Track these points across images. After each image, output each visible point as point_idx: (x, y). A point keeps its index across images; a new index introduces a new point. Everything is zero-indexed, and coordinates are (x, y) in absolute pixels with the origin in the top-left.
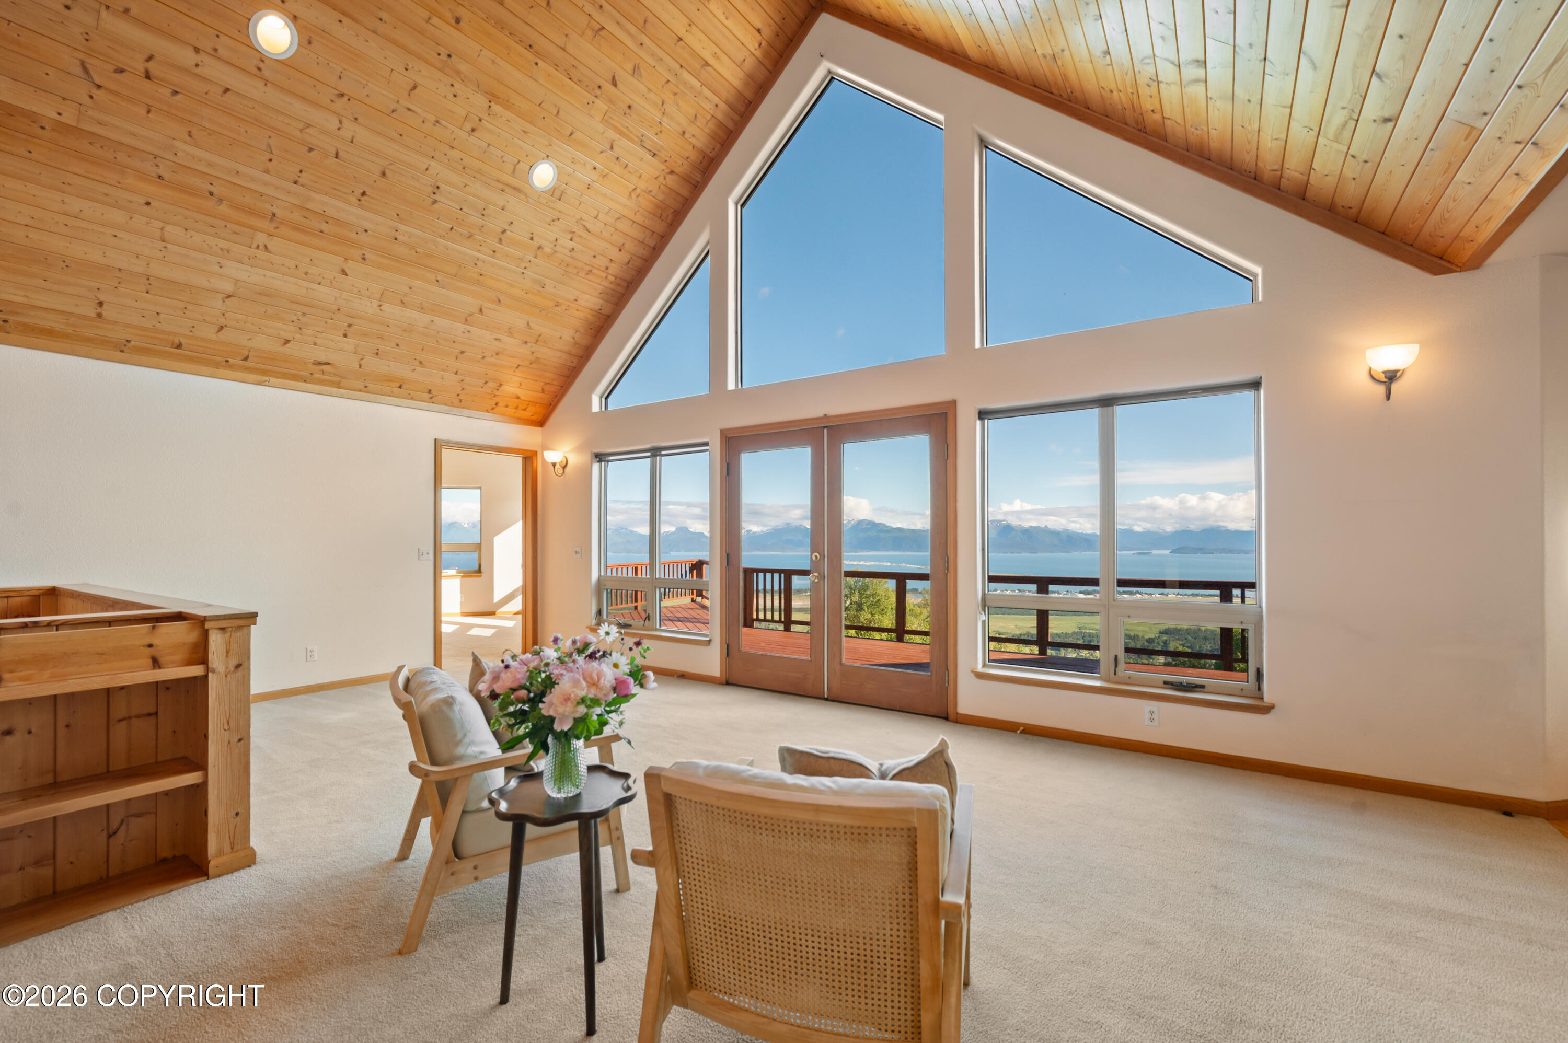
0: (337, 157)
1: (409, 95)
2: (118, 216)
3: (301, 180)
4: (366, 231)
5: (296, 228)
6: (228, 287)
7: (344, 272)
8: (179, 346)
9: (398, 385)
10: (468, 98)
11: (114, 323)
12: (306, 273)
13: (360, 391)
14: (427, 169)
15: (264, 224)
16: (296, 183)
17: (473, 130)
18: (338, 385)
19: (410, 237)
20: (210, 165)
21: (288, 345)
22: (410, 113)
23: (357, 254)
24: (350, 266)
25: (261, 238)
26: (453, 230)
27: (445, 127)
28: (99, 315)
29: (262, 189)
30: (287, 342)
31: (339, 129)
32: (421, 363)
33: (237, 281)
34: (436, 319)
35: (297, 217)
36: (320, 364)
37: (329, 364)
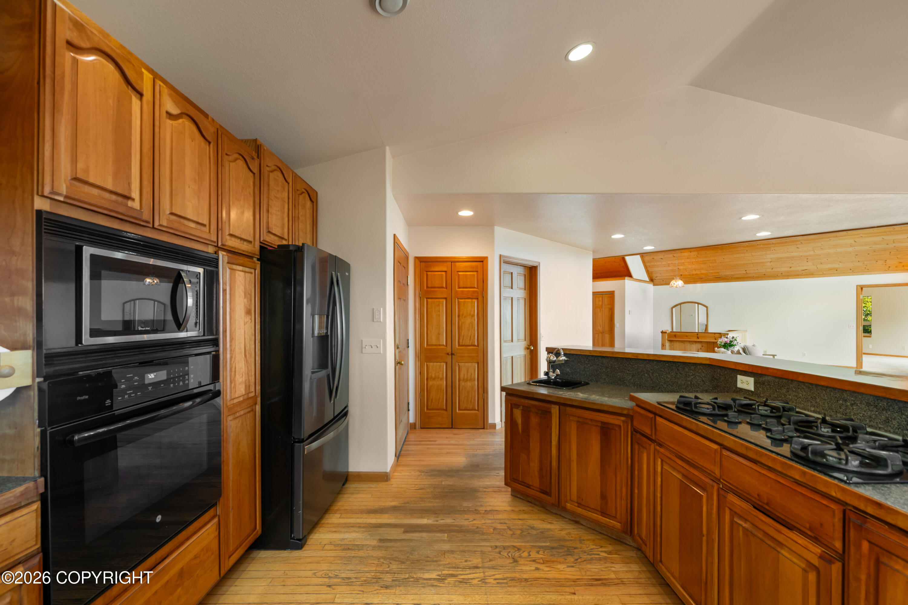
2: (743, 255)
5: (779, 243)
6: (770, 260)
7: (798, 248)
8: (765, 275)
9: (836, 270)
11: (750, 274)
13: (822, 274)
15: (772, 245)
18: (813, 274)
23: (799, 243)
24: (798, 246)
25: (772, 248)
28: (746, 273)
30: (791, 267)
32: (840, 262)
33: (771, 258)
34: (838, 249)
35: (778, 241)
36: (804, 270)
37: (806, 270)
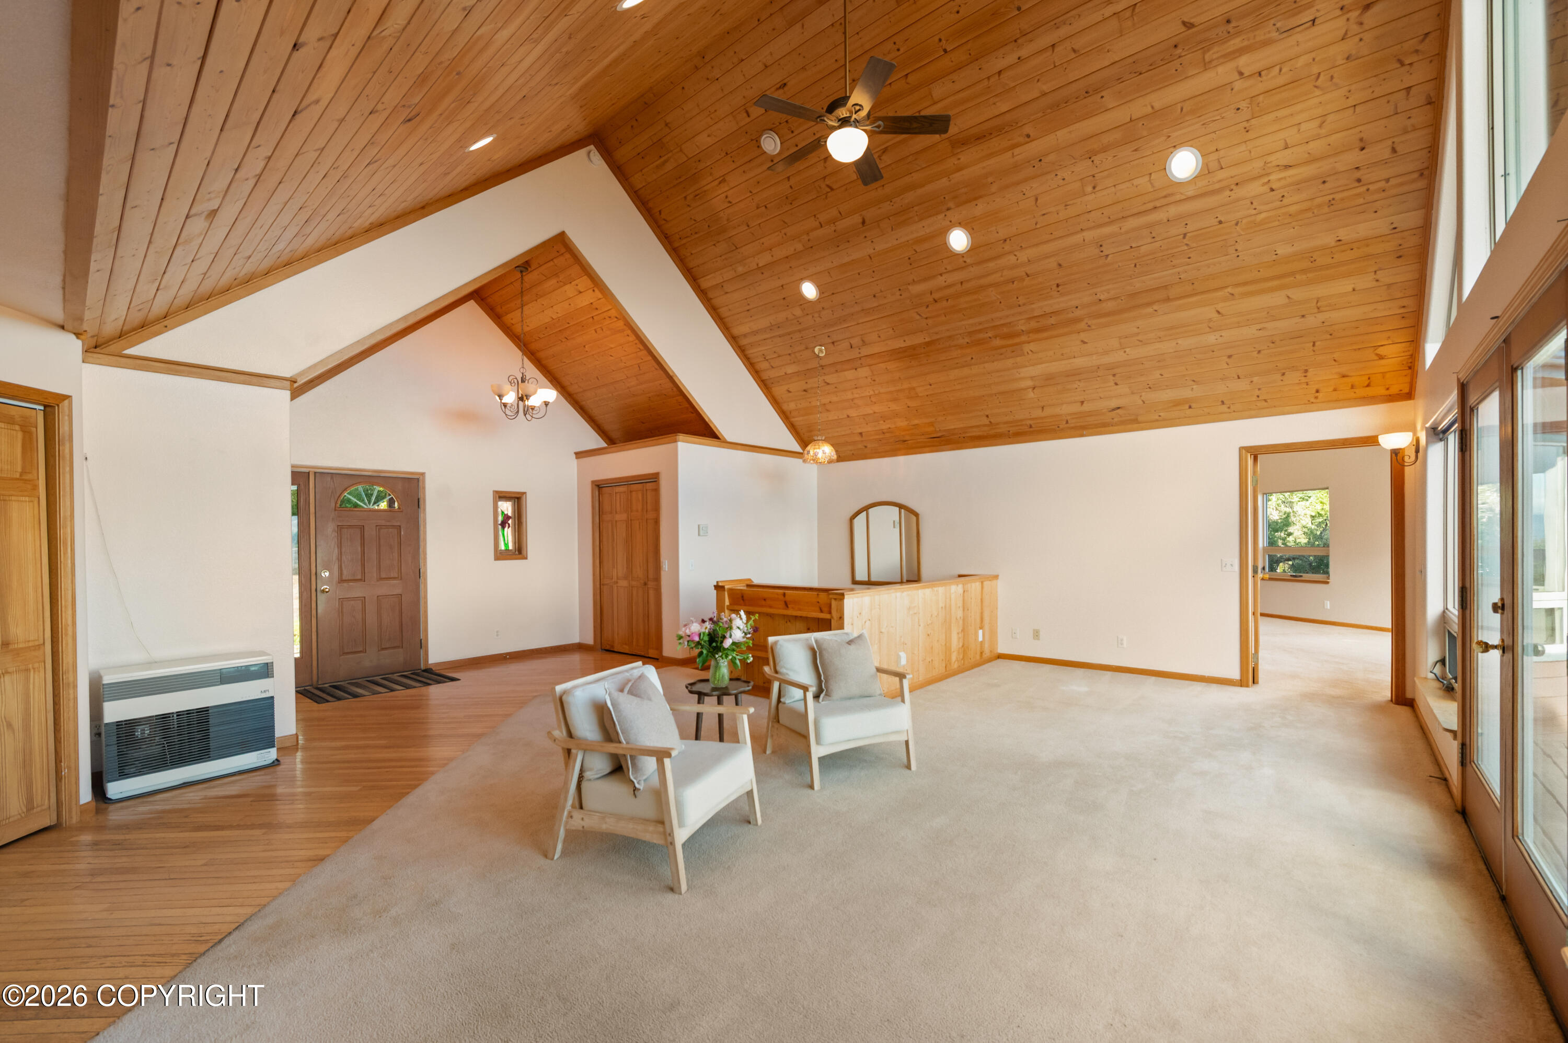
0: (1028, 276)
1: (1037, 206)
3: (1020, 303)
4: (1077, 307)
5: (1037, 331)
6: (1029, 383)
8: (1030, 426)
9: (1187, 407)
10: (1073, 172)
11: (998, 424)
12: (1062, 355)
13: (1157, 420)
14: (1084, 240)
15: (1024, 338)
16: (1019, 306)
17: (1094, 188)
18: (1137, 421)
19: (1108, 293)
20: (980, 324)
21: (1084, 405)
22: (1046, 216)
23: (1082, 325)
25: (1026, 347)
26: (1137, 266)
27: (1073, 204)
28: (990, 422)
29: (1009, 320)
30: (1082, 402)
31: (1017, 260)
32: (1194, 381)
33: (1032, 378)
34: (1180, 341)
35: (1034, 324)
36: (1114, 410)
37: (1119, 408)
